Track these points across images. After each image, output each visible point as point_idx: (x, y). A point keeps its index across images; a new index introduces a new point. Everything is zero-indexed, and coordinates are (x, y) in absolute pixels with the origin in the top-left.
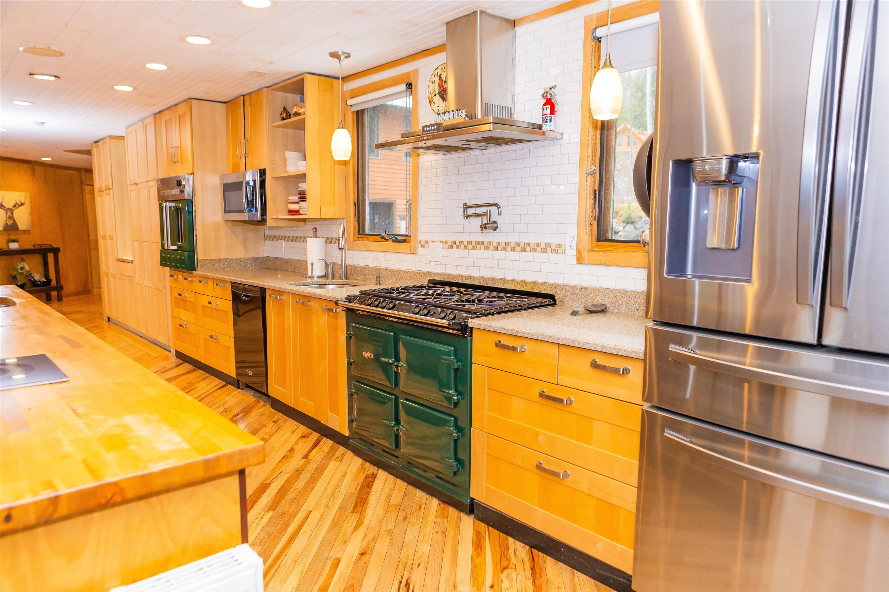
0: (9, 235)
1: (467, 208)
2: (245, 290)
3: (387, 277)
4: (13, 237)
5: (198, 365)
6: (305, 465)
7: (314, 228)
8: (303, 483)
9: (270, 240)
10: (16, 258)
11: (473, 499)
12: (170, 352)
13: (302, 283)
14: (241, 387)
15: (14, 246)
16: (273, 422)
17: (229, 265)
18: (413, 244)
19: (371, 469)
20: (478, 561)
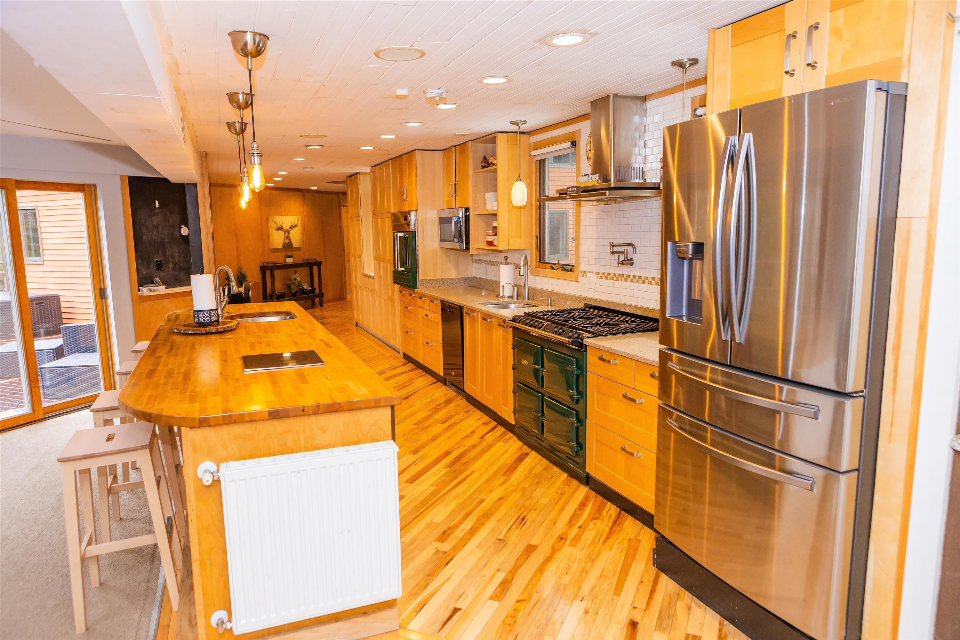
0: (286, 251)
1: (613, 247)
2: (450, 307)
3: (557, 299)
4: (289, 253)
5: (419, 366)
6: (479, 443)
7: (505, 257)
8: (475, 454)
9: (476, 263)
10: (292, 270)
11: (588, 474)
12: (399, 353)
13: (492, 303)
14: (447, 384)
15: (290, 260)
16: (465, 412)
17: (443, 284)
18: (576, 273)
19: (526, 449)
20: (578, 512)
